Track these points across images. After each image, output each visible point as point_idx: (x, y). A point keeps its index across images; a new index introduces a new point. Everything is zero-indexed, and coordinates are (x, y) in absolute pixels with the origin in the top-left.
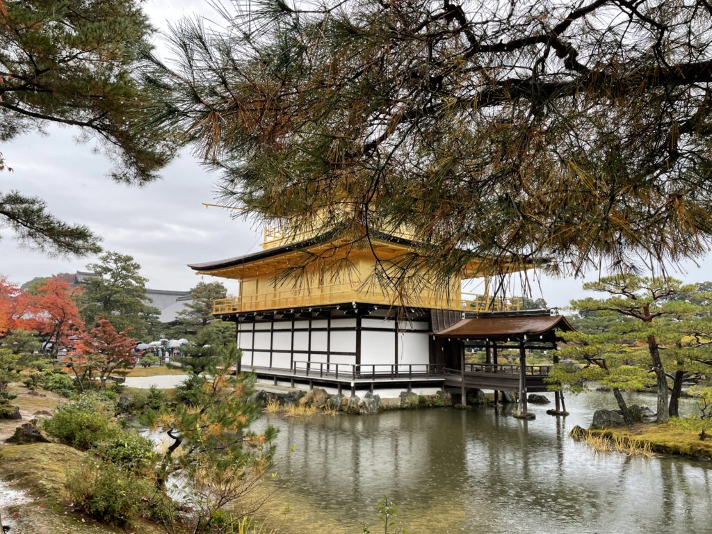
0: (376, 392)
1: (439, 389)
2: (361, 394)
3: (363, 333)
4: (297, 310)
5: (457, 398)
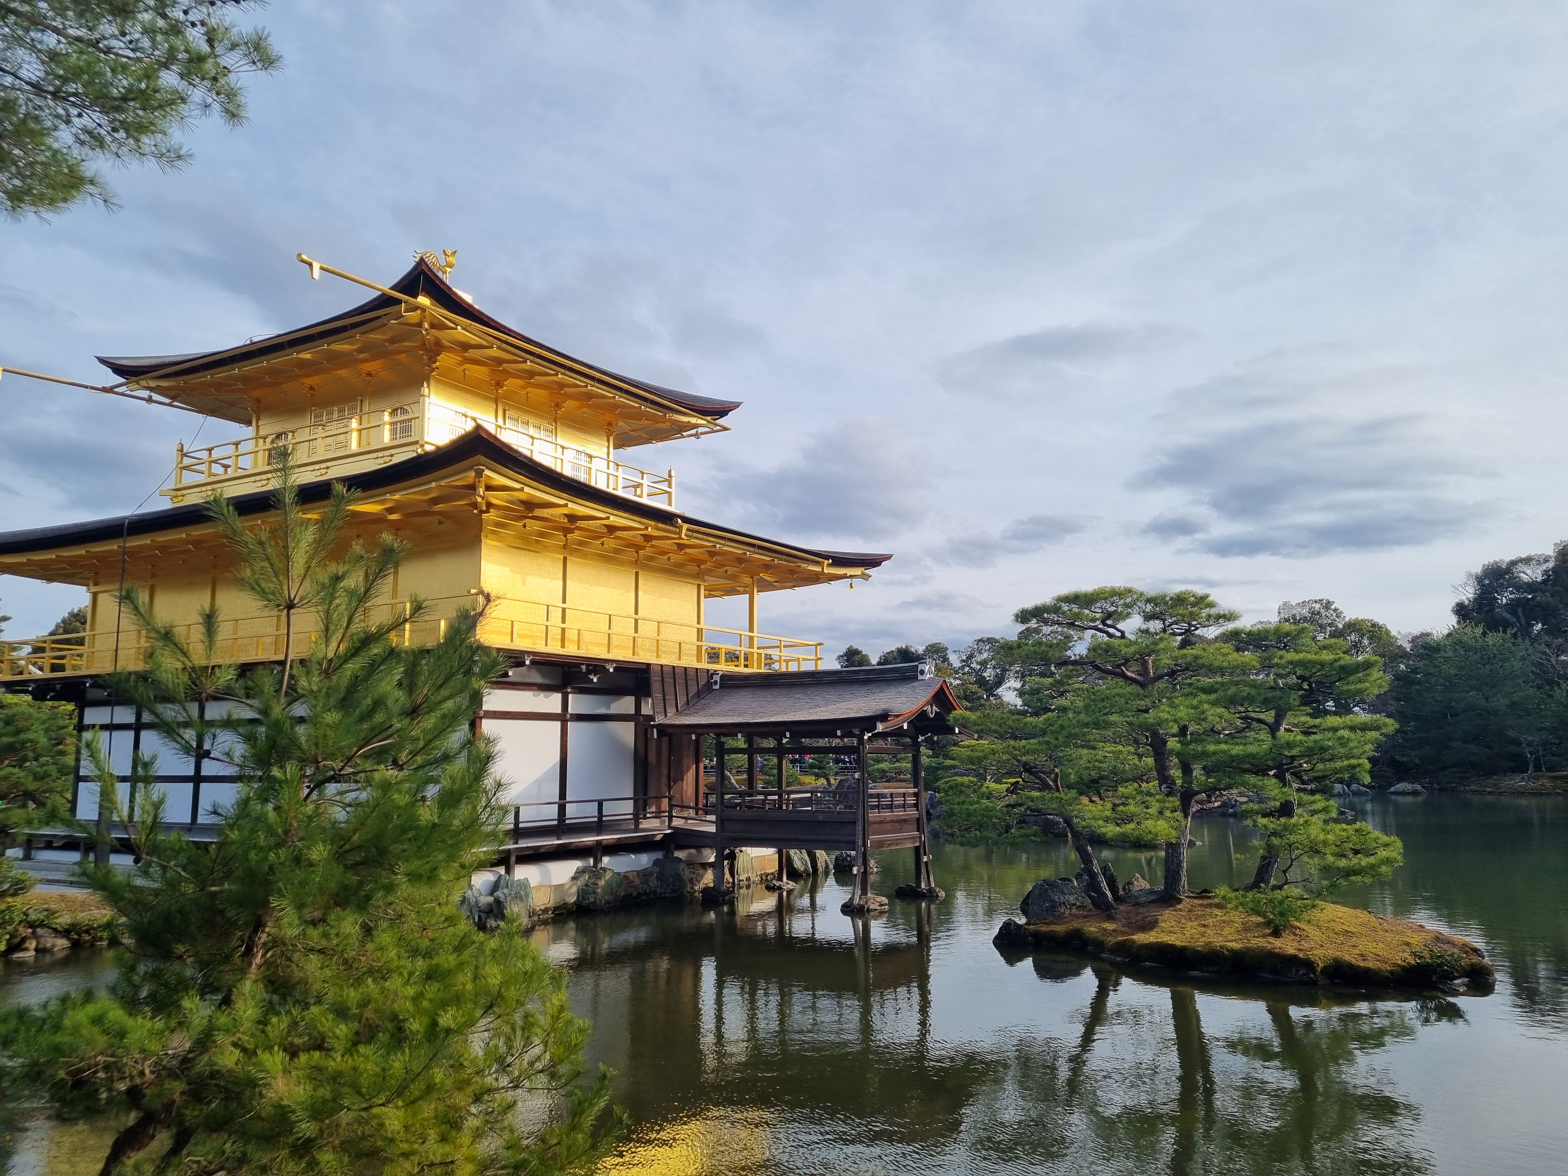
0: (523, 872)
1: (659, 855)
3: (487, 725)
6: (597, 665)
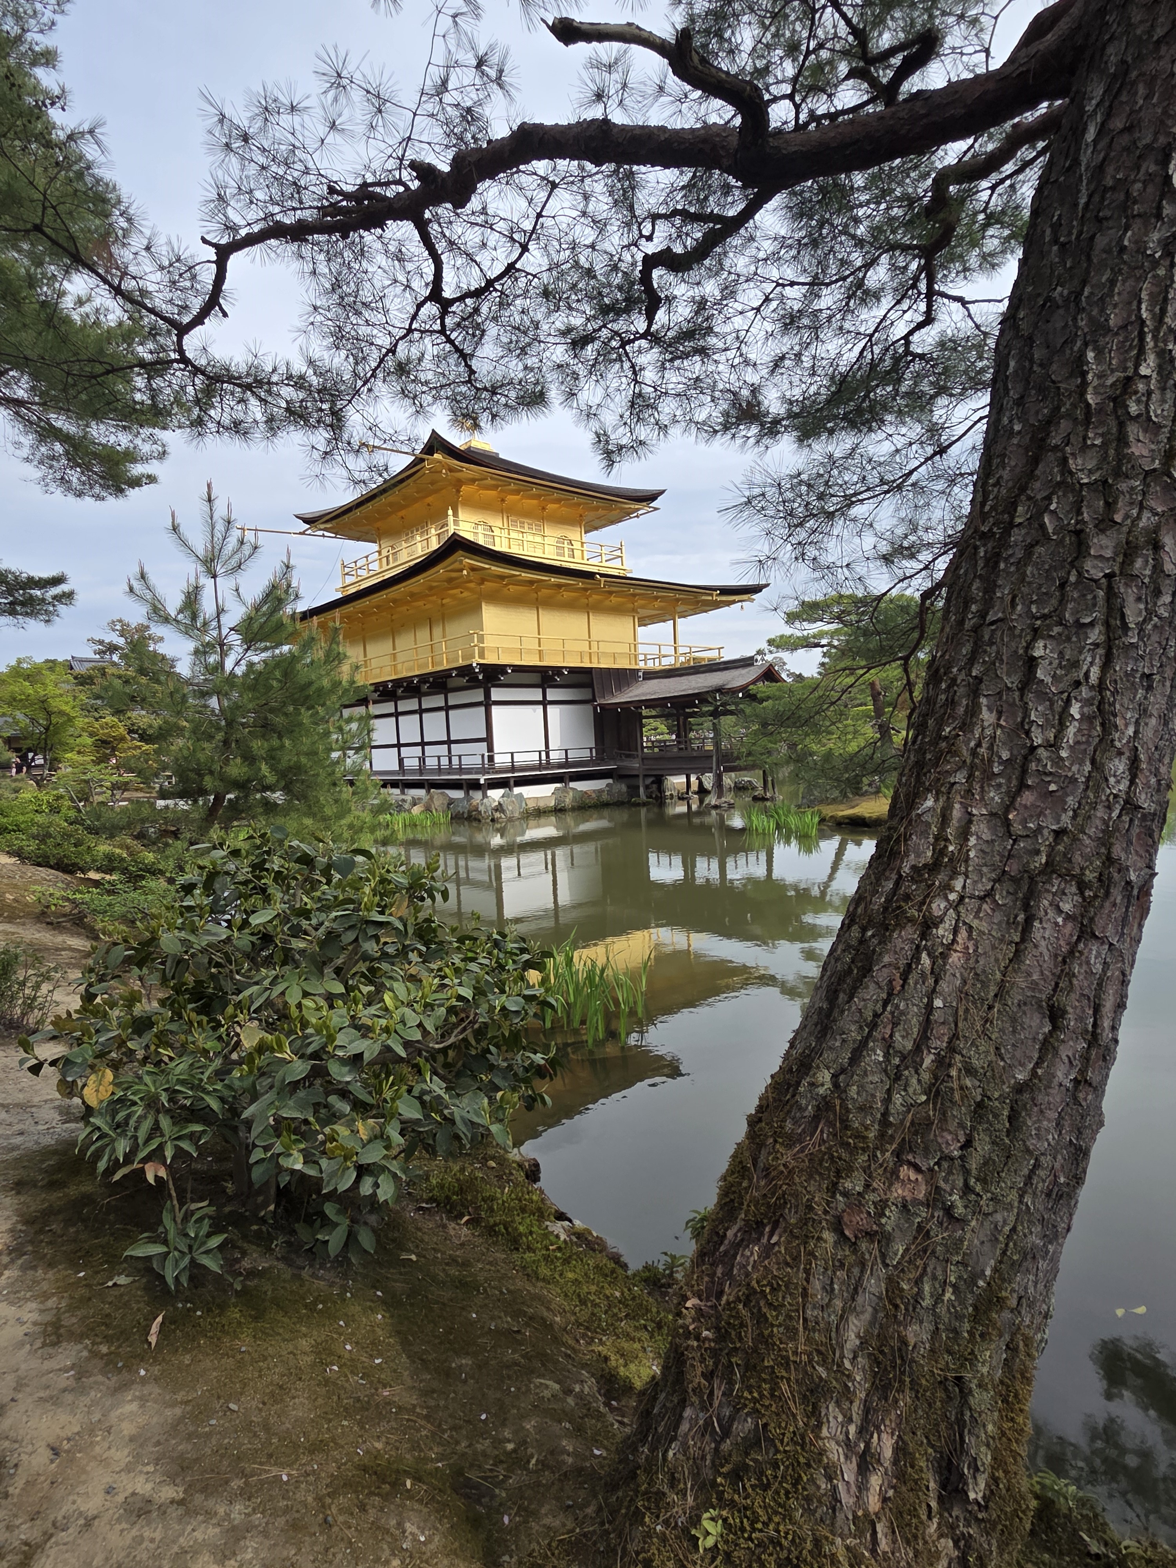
0: (518, 790)
1: (610, 781)
2: (495, 795)
3: (495, 709)
4: (397, 683)
5: (633, 790)
6: (558, 670)
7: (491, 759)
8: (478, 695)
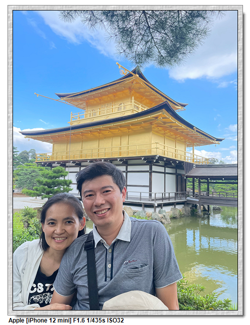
1: (183, 206)
3: (153, 174)
7: (150, 195)
8: (147, 168)
